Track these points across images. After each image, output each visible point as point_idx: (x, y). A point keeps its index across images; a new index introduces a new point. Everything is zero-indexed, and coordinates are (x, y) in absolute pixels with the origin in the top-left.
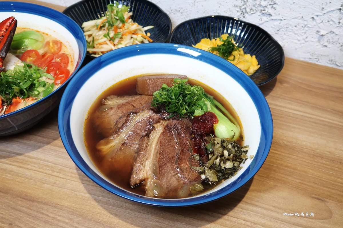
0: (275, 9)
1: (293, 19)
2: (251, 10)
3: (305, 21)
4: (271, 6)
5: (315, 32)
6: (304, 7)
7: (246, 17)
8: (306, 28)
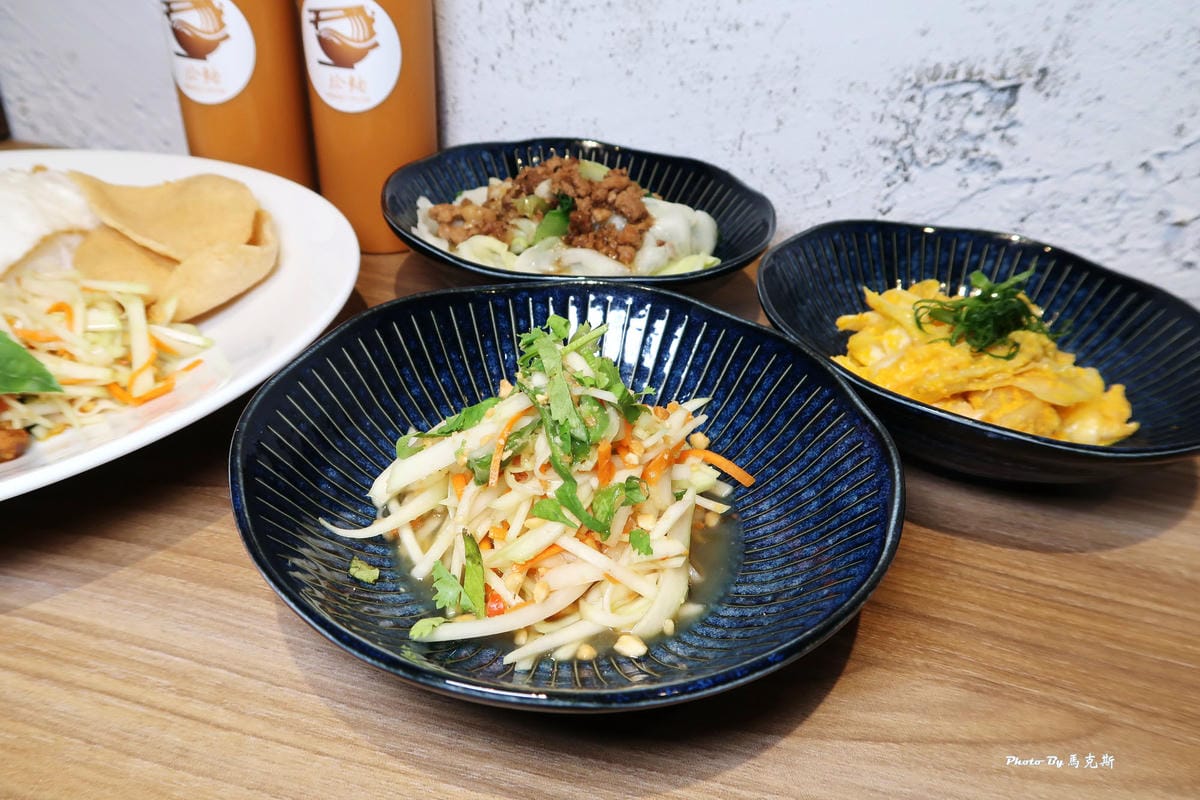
0: (1014, 144)
1: (1077, 172)
2: (929, 152)
3: (1117, 176)
4: (999, 133)
5: (1152, 215)
6: (1113, 127)
7: (912, 178)
8: (1120, 205)
